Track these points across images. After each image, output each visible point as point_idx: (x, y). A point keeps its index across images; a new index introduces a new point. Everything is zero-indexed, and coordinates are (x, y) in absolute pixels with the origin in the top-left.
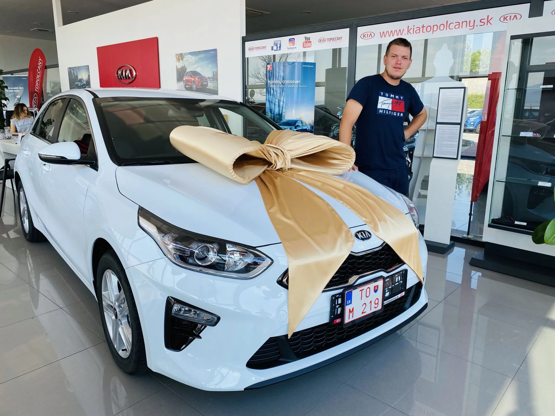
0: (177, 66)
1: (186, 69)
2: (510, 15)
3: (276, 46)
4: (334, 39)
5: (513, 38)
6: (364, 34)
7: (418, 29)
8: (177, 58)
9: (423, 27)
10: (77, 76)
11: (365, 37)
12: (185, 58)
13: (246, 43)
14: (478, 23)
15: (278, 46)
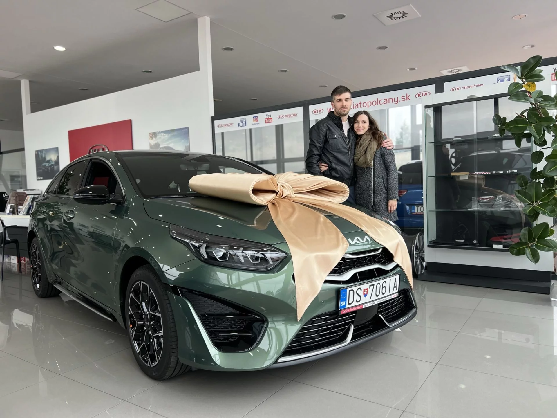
0: (150, 143)
1: (159, 145)
2: (422, 93)
3: (242, 122)
4: (290, 115)
5: (426, 107)
6: (315, 110)
7: (357, 105)
8: (150, 136)
9: (360, 103)
10: (45, 158)
11: (316, 113)
12: (159, 136)
13: (215, 121)
14: (400, 99)
15: (244, 122)
